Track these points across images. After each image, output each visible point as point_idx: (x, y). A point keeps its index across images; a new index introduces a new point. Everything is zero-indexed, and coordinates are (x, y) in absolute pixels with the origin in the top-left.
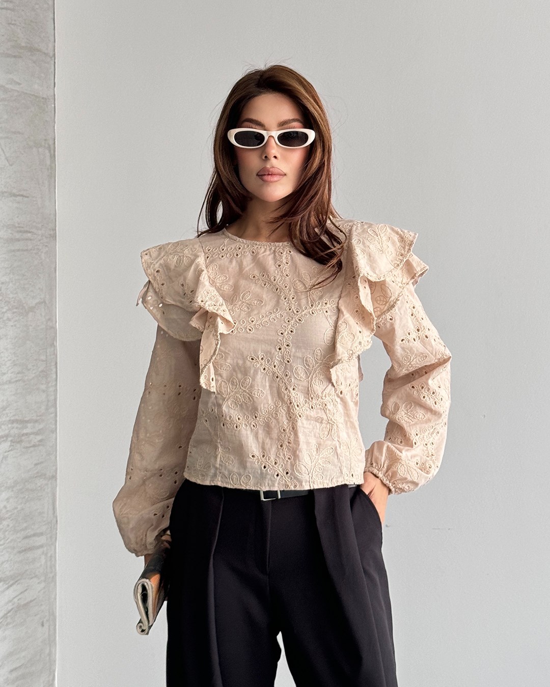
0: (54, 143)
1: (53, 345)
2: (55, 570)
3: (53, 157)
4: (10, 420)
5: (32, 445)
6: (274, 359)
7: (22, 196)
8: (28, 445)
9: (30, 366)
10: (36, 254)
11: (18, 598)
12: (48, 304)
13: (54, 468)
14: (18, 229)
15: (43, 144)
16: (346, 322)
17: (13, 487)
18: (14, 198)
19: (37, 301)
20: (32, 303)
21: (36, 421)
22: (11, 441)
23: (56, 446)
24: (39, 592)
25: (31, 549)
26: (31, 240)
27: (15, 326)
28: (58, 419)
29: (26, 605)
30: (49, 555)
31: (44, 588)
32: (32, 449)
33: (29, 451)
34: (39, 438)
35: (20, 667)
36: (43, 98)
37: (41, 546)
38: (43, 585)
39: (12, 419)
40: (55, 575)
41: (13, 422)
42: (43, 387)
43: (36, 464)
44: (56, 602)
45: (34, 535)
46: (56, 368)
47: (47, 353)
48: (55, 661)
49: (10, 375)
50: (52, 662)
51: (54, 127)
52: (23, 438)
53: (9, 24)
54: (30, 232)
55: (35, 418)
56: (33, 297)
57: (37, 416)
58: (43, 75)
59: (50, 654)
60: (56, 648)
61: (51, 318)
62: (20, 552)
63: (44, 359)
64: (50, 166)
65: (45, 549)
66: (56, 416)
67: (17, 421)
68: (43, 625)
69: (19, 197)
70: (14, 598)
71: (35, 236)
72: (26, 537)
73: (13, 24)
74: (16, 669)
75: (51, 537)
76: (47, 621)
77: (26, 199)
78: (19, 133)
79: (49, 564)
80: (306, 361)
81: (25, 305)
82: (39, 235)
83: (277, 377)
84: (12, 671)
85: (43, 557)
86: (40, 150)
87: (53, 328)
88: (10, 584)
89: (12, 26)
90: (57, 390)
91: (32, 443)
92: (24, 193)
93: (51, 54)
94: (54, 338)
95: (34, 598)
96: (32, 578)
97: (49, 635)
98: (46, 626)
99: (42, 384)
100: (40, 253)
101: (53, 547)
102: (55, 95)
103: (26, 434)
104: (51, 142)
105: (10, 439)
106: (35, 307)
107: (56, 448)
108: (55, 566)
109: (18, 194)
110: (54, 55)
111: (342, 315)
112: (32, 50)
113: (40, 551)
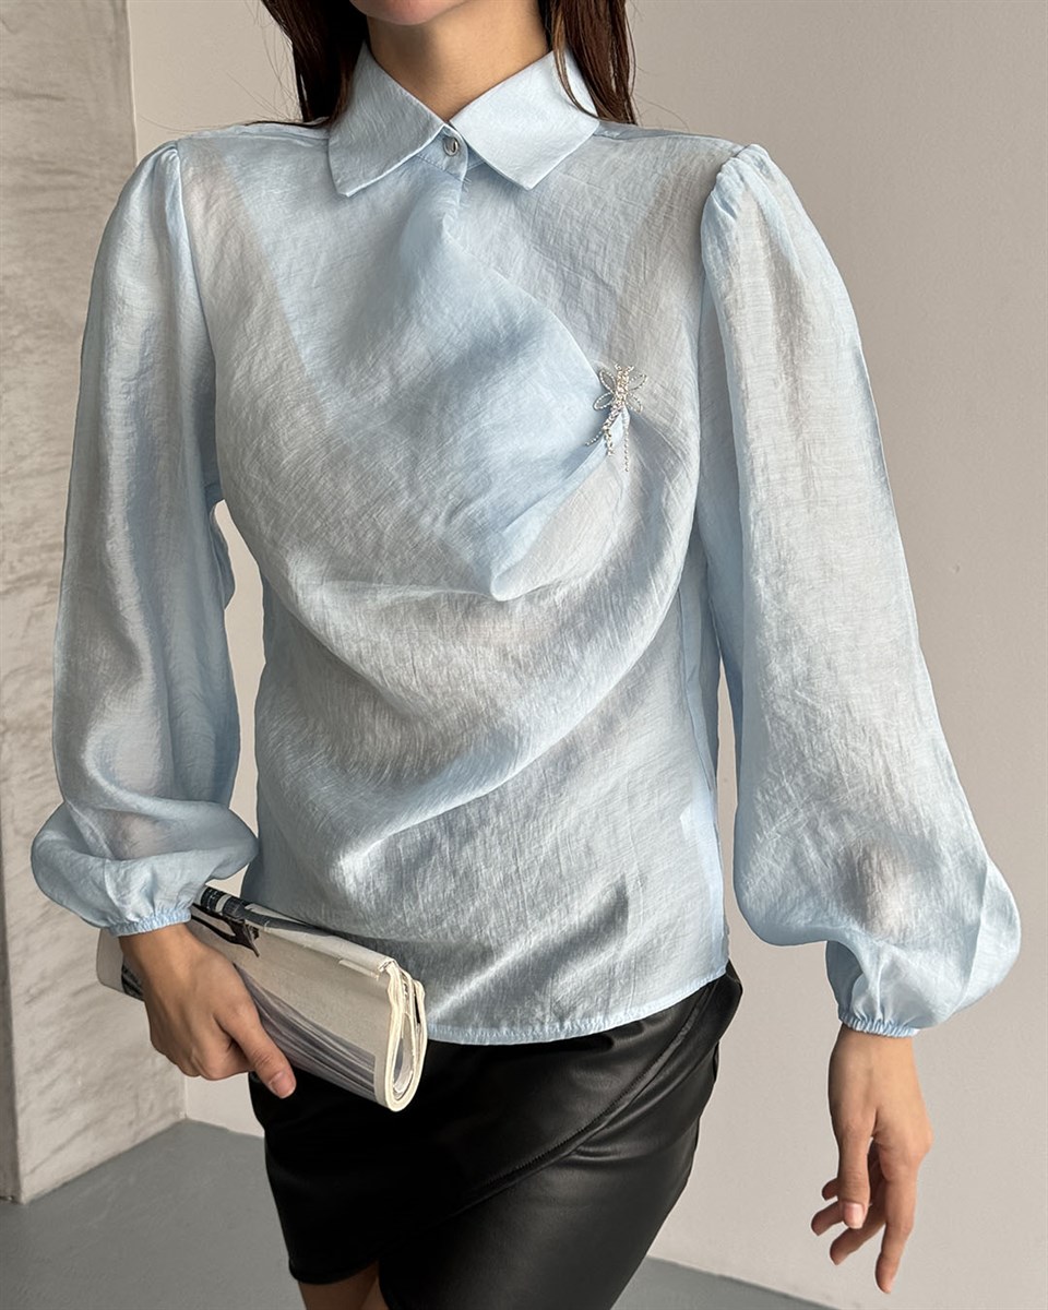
3: (121, 12)
7: (48, 97)
10: (90, 217)
14: (40, 166)
18: (27, 102)
22: (50, 585)
26: (74, 188)
27: (44, 362)
49: (38, 459)
54: (71, 172)
69: (38, 100)
71: (86, 179)
74: (85, 990)
77: (57, 104)
82: (94, 177)
84: (76, 994)
92: (53, 91)
105: (46, 580)
109: (36, 93)
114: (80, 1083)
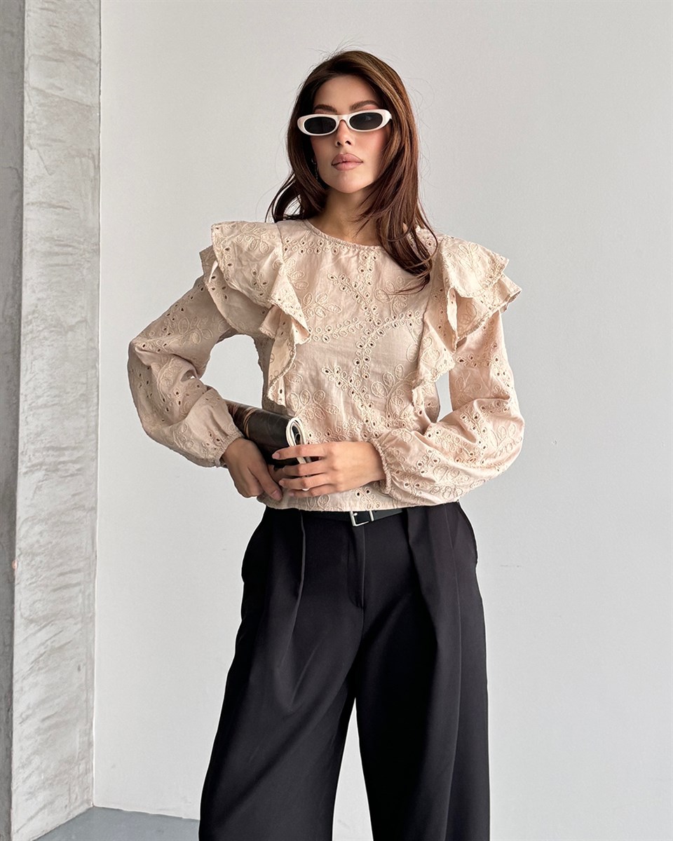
0: (99, 155)
1: (95, 367)
2: (94, 609)
3: (97, 168)
4: (44, 447)
5: (68, 474)
6: (351, 372)
7: (62, 207)
8: (66, 475)
9: (68, 390)
10: (77, 269)
11: (52, 640)
12: (90, 323)
13: (94, 499)
14: (57, 242)
15: (87, 154)
16: (431, 338)
17: (48, 519)
18: (54, 210)
19: (78, 319)
20: (73, 321)
21: (74, 449)
22: (46, 470)
23: (97, 475)
24: (75, 634)
25: (67, 587)
26: (72, 254)
27: (52, 345)
28: (99, 446)
29: (61, 647)
30: (87, 593)
31: (81, 630)
32: (69, 478)
33: (67, 481)
34: (77, 466)
35: (53, 715)
36: (87, 106)
37: (78, 584)
38: (79, 626)
39: (48, 445)
40: (94, 614)
41: (48, 449)
42: (83, 412)
43: (74, 495)
44: (94, 645)
45: (70, 572)
46: (98, 391)
47: (87, 376)
48: (93, 708)
49: (46, 398)
50: (89, 709)
51: (99, 137)
52: (59, 467)
53: (50, 26)
54: (70, 246)
55: (73, 445)
56: (74, 316)
57: (76, 443)
58: (87, 82)
59: (87, 701)
60: (93, 694)
61: (93, 339)
62: (55, 590)
63: (84, 382)
64: (94, 177)
65: (83, 586)
66: (97, 443)
67: (53, 448)
68: (79, 669)
69: (58, 209)
70: (47, 641)
71: (77, 251)
72: (62, 574)
73: (55, 27)
74: (48, 718)
75: (89, 574)
76: (84, 665)
77: (67, 211)
78: (60, 141)
79: (86, 602)
80: (386, 378)
81: (64, 324)
82: (81, 249)
83: (353, 393)
84: (44, 720)
85: (80, 595)
86: (83, 159)
87: (96, 349)
88: (42, 626)
89: (54, 29)
90: (98, 415)
91: (70, 472)
92: (66, 205)
93: (97, 60)
94: (96, 360)
95: (69, 640)
96: (67, 619)
97: (86, 680)
98: (83, 670)
99: (82, 408)
100: (81, 269)
101: (92, 585)
102: (100, 104)
103: (64, 462)
104: (95, 152)
105: (44, 467)
106: (74, 326)
107: (97, 478)
108: (93, 605)
109: (57, 205)
110: (100, 61)
111: (427, 330)
112: (76, 55)
113: (77, 589)
114: (43, 777)
